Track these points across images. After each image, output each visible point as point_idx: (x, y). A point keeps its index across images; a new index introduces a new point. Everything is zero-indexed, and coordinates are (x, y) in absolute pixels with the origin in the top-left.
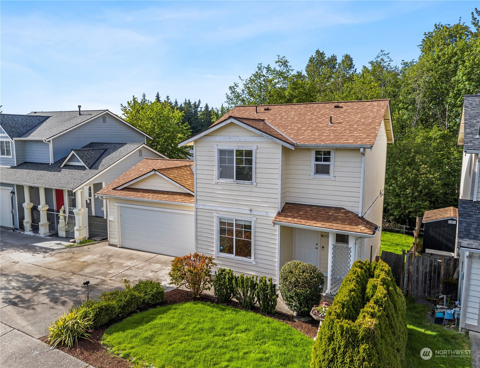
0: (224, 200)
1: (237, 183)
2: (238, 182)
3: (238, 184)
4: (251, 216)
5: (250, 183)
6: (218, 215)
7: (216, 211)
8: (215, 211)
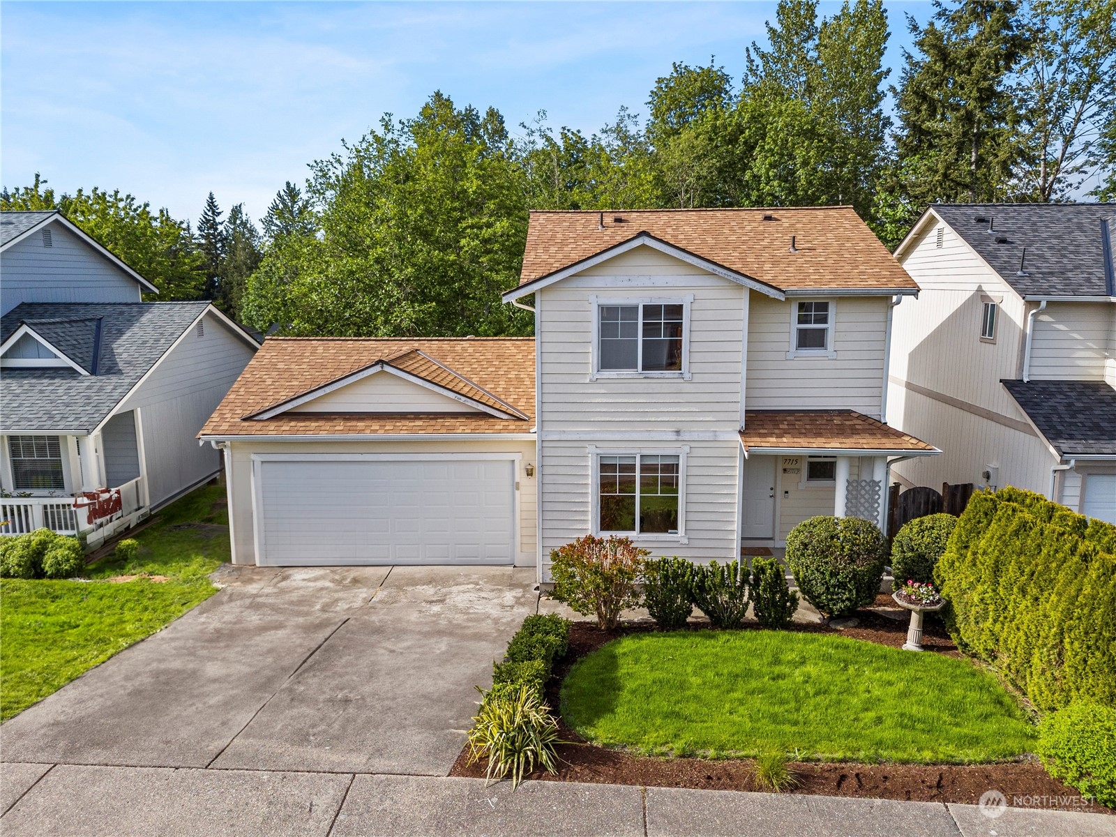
0: (613, 417)
1: (645, 378)
2: (649, 376)
3: (648, 378)
4: (679, 445)
5: (676, 376)
6: (599, 451)
7: (594, 443)
8: (591, 443)
